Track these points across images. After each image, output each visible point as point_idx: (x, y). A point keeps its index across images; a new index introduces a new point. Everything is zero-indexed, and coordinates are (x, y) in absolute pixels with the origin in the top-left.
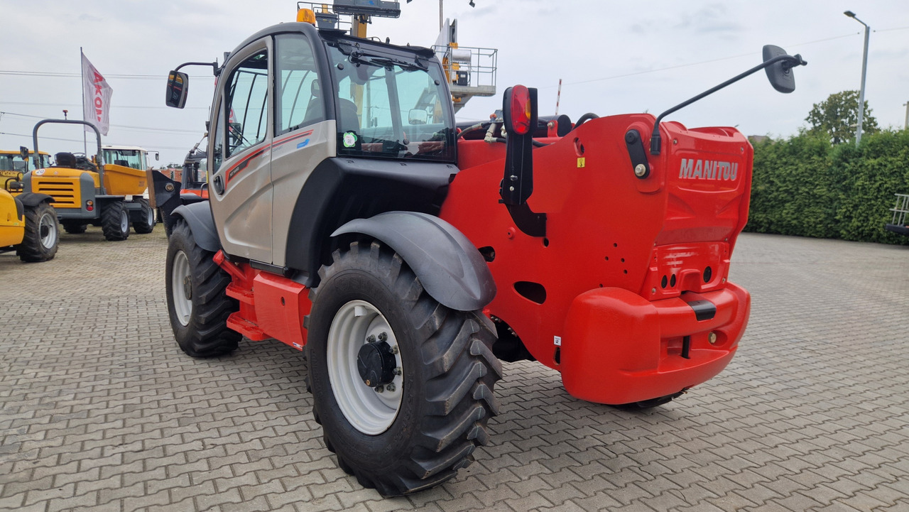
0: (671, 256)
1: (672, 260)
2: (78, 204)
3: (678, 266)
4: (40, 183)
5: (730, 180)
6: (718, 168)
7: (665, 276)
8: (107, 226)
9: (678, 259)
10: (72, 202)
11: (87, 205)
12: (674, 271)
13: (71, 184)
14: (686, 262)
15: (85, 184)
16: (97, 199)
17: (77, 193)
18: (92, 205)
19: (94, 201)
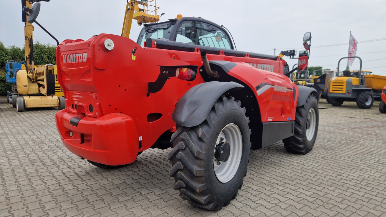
0: (74, 96)
1: (75, 98)
2: (344, 92)
3: (77, 101)
4: (333, 83)
5: (82, 62)
6: (76, 57)
7: (73, 104)
8: (358, 102)
9: (77, 98)
10: (342, 91)
11: (348, 92)
12: (76, 103)
13: (343, 83)
14: (80, 100)
15: (349, 83)
16: (353, 90)
17: (345, 87)
18: (350, 92)
19: (351, 90)
